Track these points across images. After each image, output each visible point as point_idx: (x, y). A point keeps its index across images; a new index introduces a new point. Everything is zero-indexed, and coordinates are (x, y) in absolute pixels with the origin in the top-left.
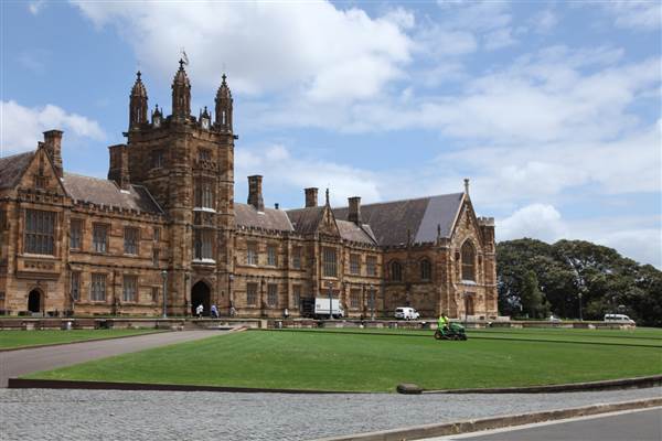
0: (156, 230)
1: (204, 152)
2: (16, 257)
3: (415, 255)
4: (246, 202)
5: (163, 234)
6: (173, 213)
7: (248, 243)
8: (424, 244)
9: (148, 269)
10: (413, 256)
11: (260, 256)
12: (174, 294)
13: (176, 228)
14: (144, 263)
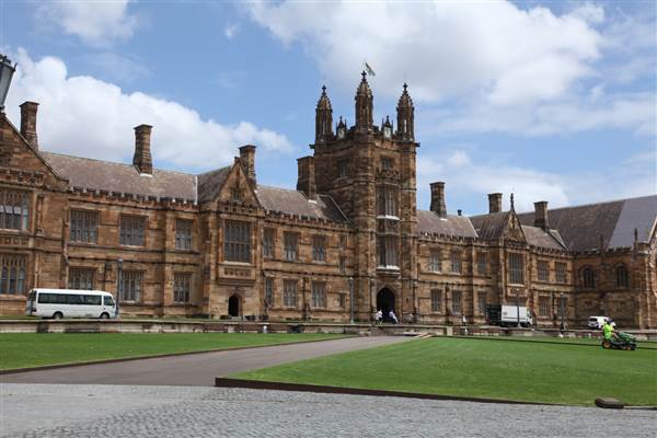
0: (342, 238)
1: (387, 161)
2: (217, 264)
3: (610, 261)
4: (429, 209)
5: (349, 241)
6: (359, 222)
7: (432, 250)
8: (619, 250)
9: (335, 275)
10: (607, 263)
11: (443, 262)
12: (360, 300)
13: (361, 235)
14: (330, 270)
